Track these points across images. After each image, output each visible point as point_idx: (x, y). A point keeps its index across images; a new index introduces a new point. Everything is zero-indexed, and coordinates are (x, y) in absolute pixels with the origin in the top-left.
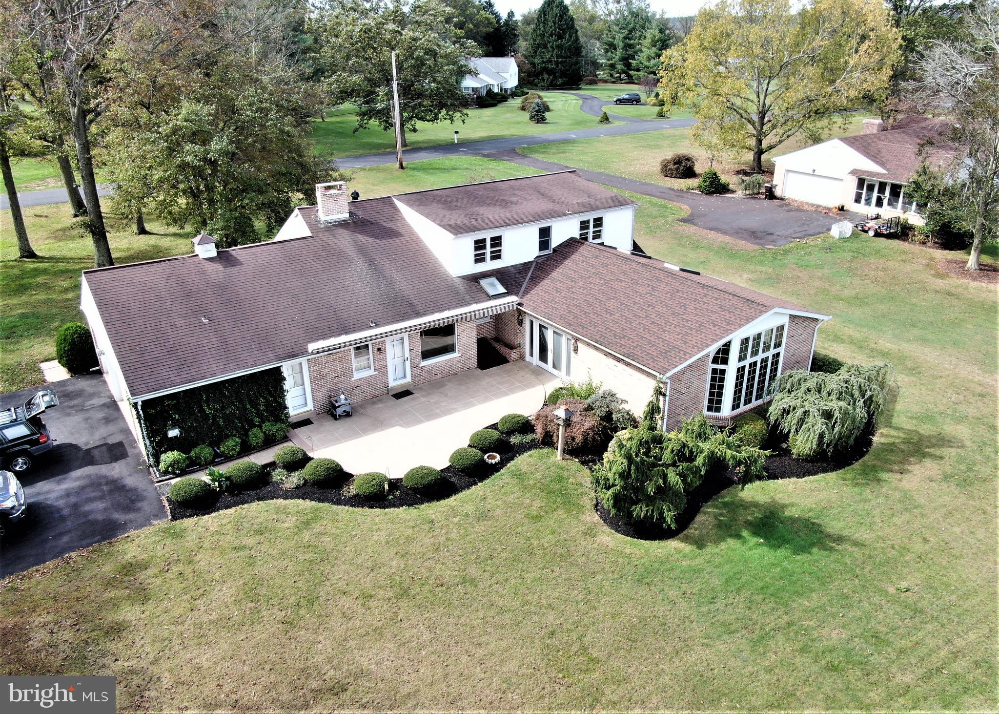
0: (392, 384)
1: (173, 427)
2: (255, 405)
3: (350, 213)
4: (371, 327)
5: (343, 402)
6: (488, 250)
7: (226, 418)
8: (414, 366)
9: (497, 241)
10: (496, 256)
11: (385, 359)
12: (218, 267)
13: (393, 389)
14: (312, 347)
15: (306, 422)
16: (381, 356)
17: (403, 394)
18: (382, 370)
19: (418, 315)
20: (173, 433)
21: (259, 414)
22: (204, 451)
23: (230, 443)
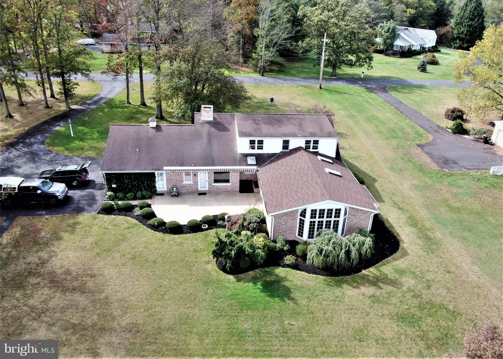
0: (199, 189)
1: (114, 184)
2: (143, 183)
3: (214, 118)
4: (192, 166)
5: (175, 191)
6: (256, 145)
7: (132, 185)
8: (210, 184)
9: (261, 142)
10: (260, 148)
11: (197, 179)
12: (154, 131)
13: (200, 191)
14: (165, 168)
15: (162, 194)
16: (196, 177)
17: (204, 194)
18: (196, 183)
19: (213, 165)
20: (114, 186)
21: (144, 187)
22: (120, 195)
23: (129, 194)
